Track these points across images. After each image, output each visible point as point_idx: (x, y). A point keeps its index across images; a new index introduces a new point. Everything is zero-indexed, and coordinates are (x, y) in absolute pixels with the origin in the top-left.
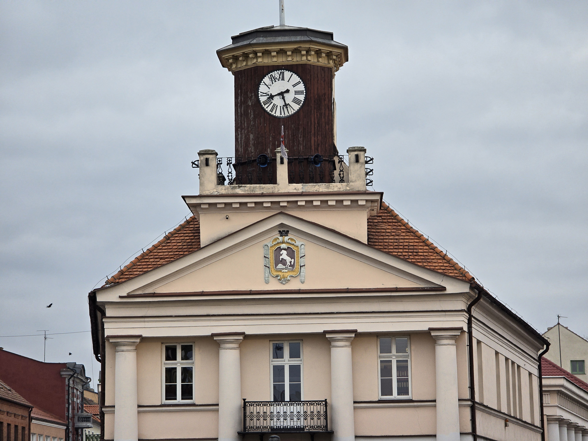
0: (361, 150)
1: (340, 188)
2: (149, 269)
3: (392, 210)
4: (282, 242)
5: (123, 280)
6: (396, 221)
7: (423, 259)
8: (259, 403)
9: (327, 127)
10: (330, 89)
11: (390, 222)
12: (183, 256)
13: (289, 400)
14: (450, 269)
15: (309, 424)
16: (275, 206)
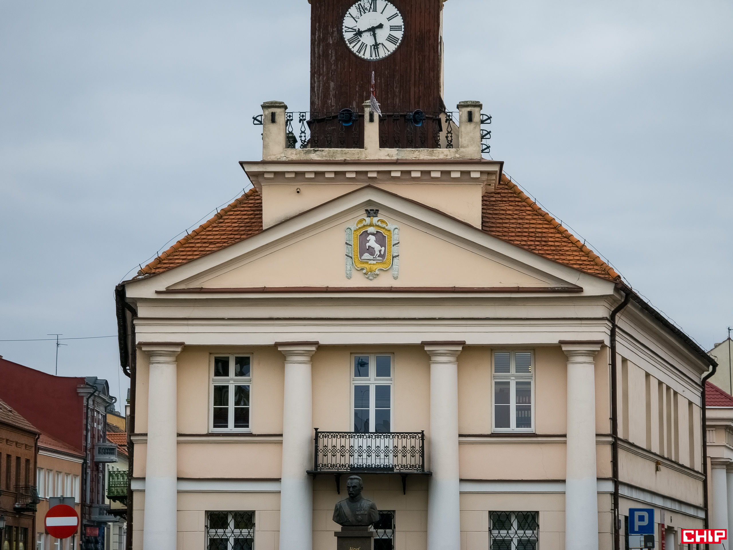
0: (475, 106)
1: (447, 155)
2: (195, 257)
3: (515, 186)
4: (369, 224)
5: (161, 270)
6: (520, 200)
7: (554, 250)
8: (335, 434)
9: (432, 74)
10: (436, 24)
11: (512, 201)
12: (239, 240)
13: (374, 431)
14: (588, 265)
15: (400, 462)
16: (362, 177)
